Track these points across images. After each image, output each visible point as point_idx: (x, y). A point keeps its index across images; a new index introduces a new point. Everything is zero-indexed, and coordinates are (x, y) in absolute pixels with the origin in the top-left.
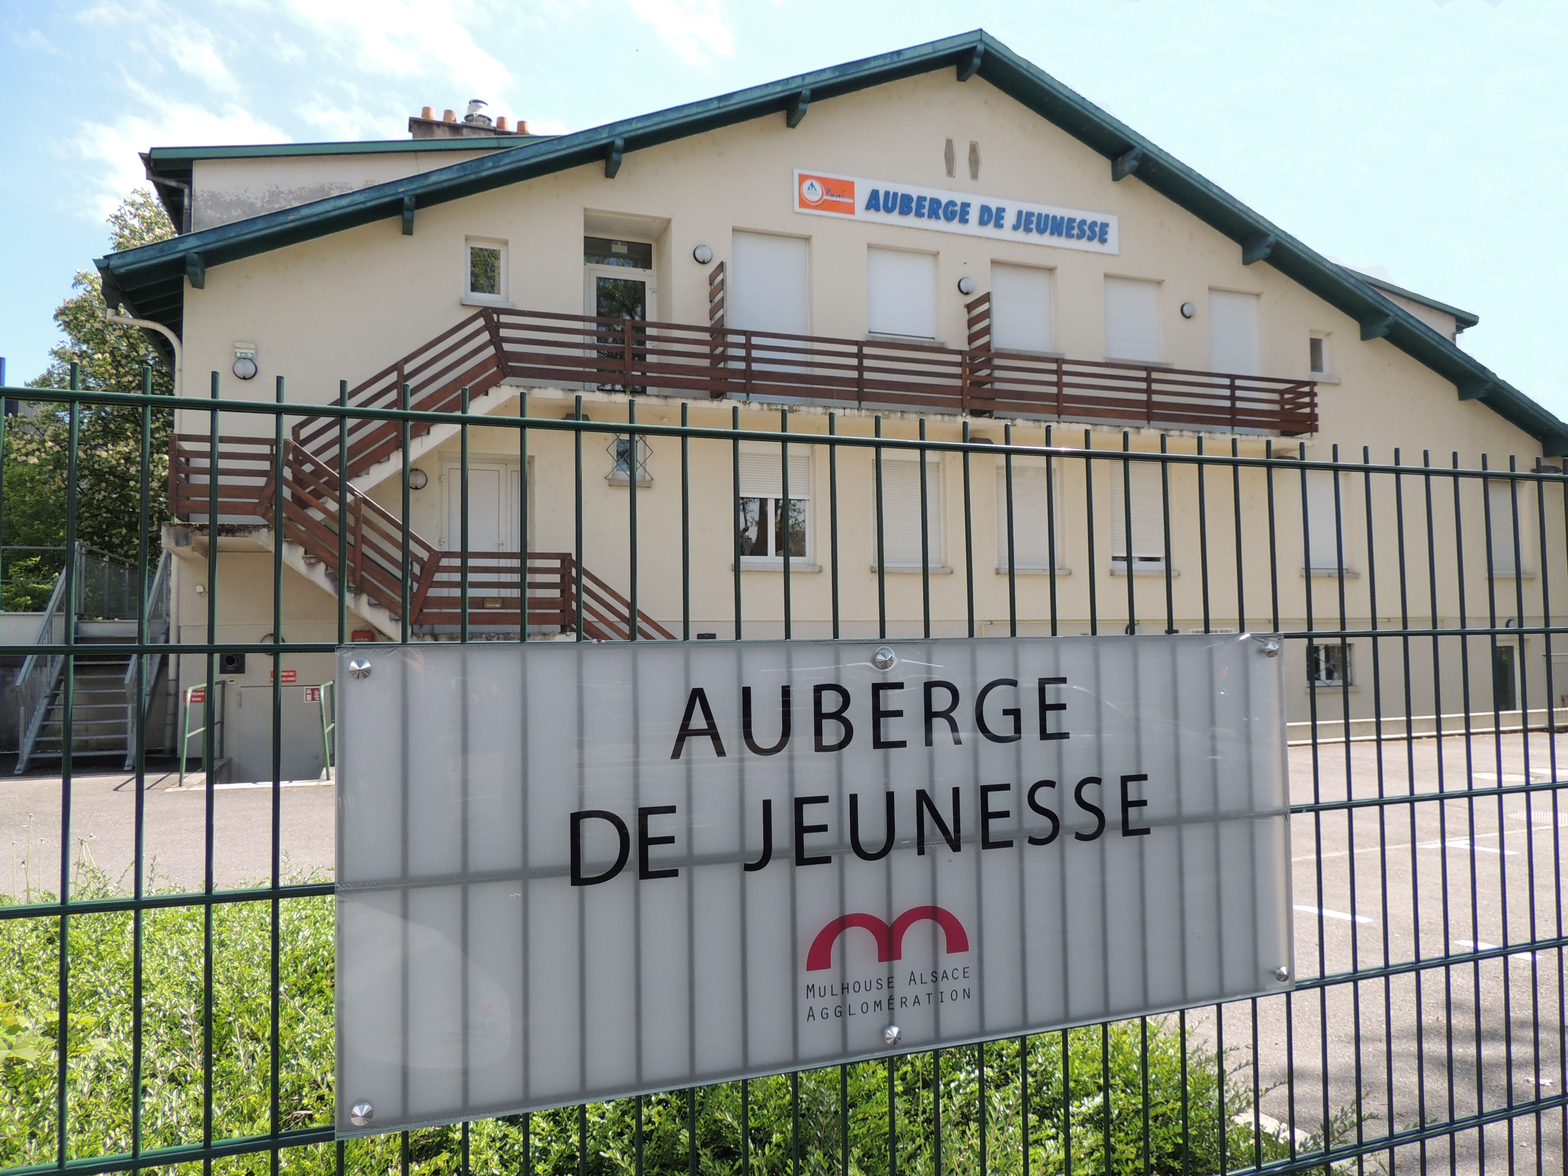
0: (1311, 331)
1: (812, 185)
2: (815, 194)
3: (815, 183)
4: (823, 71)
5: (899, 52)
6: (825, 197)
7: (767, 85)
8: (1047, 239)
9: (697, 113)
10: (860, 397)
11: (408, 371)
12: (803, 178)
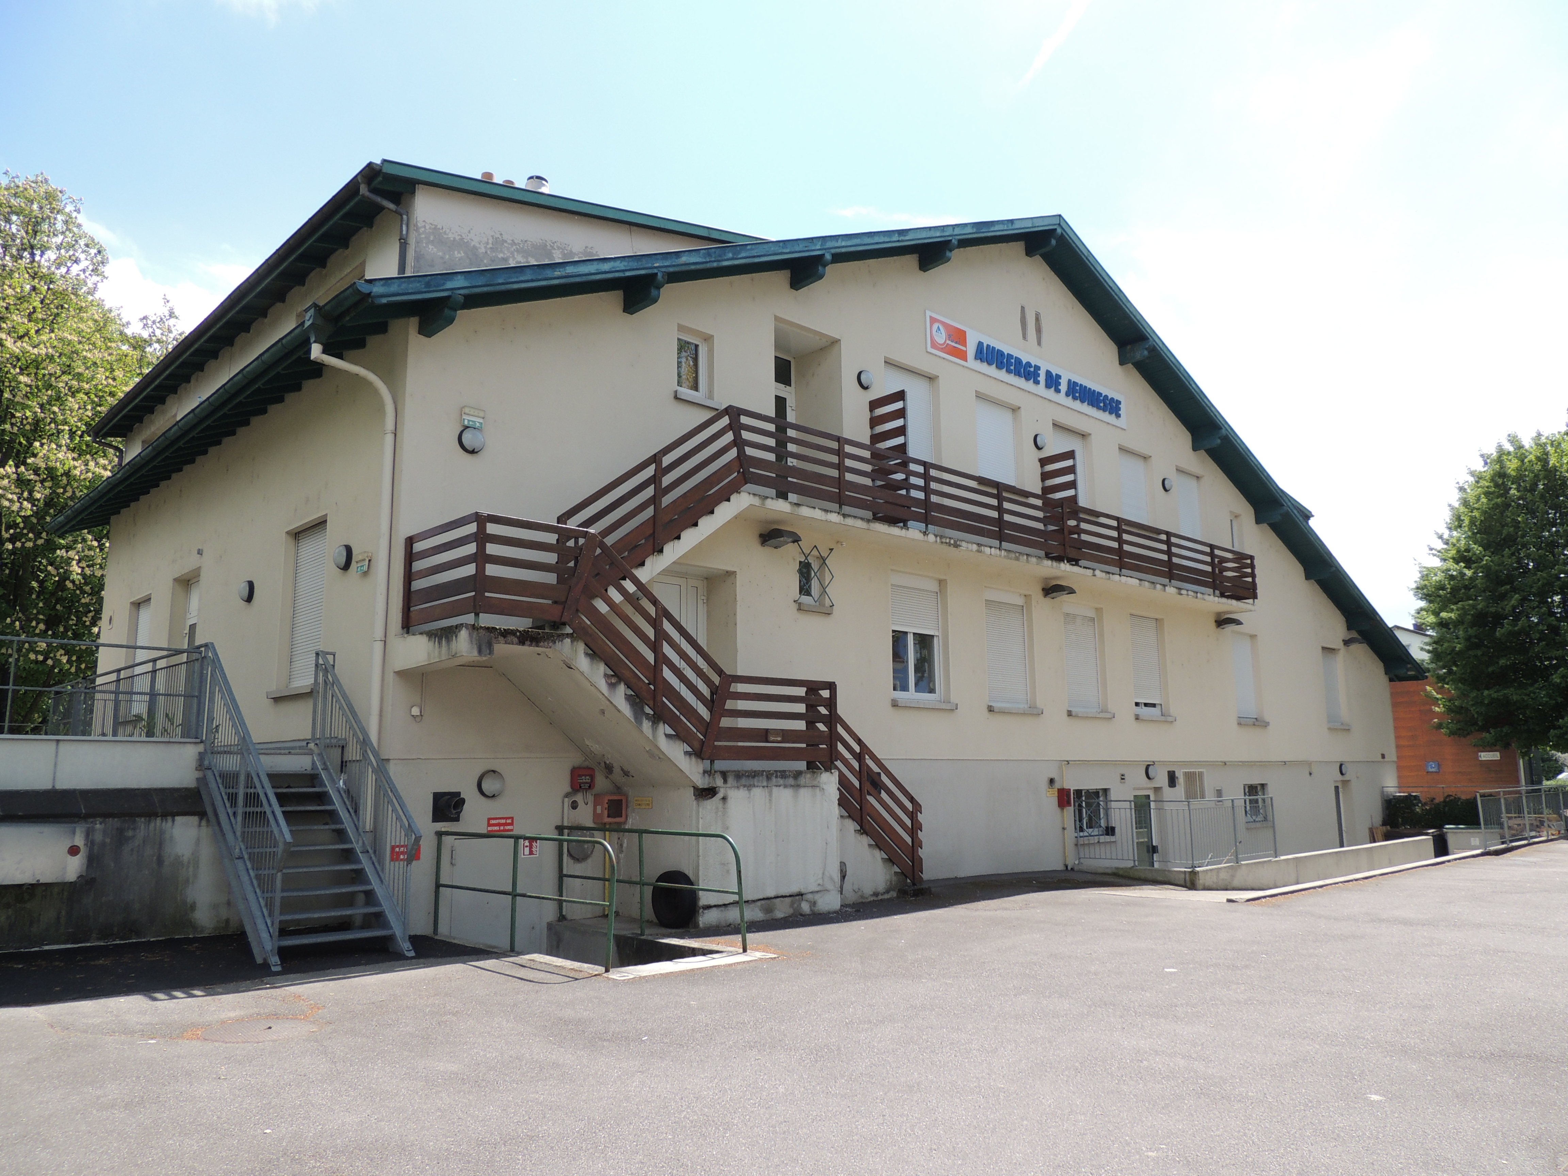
1: (938, 327)
3: (941, 328)
4: (966, 225)
5: (1012, 221)
6: (948, 342)
7: (930, 228)
8: (1085, 408)
9: (884, 243)
10: (1001, 537)
11: (664, 464)
12: (933, 320)
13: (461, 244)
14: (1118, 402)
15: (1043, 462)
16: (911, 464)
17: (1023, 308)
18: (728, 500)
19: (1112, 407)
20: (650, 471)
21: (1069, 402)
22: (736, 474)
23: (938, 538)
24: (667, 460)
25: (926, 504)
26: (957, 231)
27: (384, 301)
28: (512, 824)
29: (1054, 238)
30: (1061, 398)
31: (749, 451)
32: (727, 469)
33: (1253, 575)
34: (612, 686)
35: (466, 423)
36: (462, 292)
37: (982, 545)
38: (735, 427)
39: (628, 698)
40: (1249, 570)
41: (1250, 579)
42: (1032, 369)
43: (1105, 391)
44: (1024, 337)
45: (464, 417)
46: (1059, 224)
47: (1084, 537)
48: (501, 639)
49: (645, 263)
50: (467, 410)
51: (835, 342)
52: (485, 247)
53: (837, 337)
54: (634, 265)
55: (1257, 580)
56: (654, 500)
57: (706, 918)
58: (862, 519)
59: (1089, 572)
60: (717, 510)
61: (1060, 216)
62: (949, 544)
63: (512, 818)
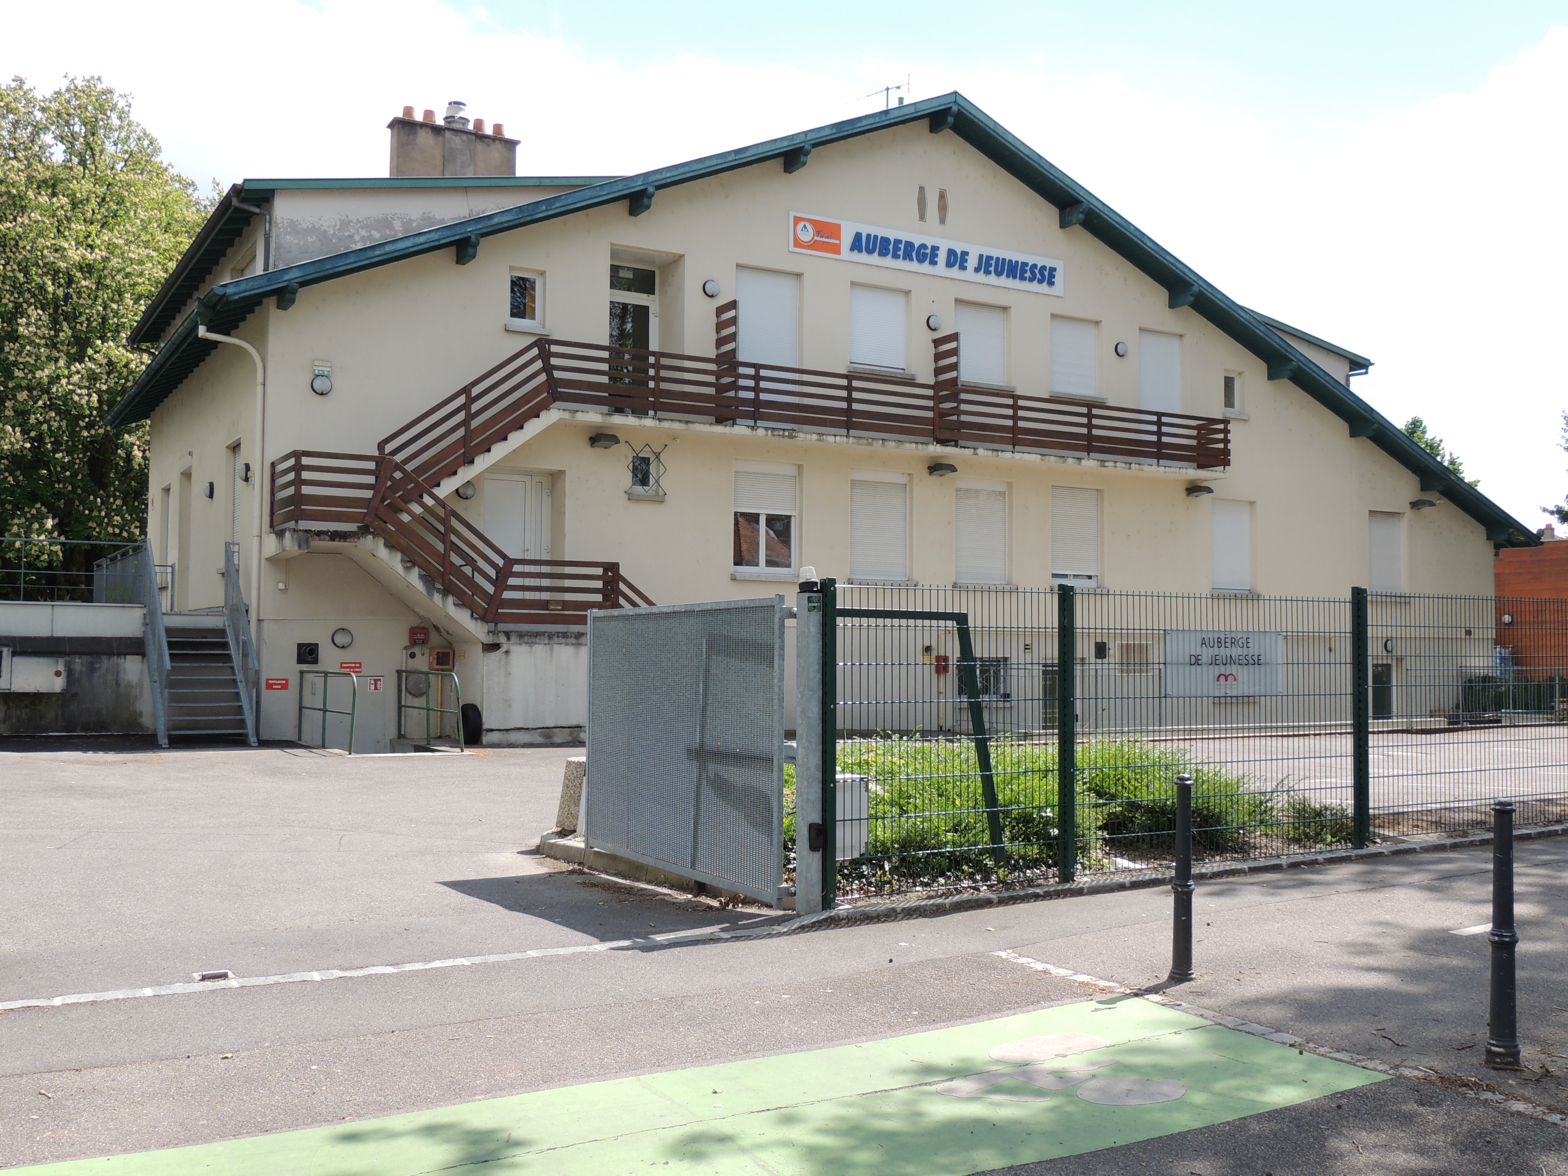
0: (1226, 370)
1: (805, 226)
2: (807, 236)
3: (808, 226)
4: (824, 128)
6: (816, 238)
7: (776, 140)
8: (1003, 281)
10: (849, 426)
11: (473, 395)
12: (797, 220)
13: (313, 230)
14: (1053, 270)
15: (937, 342)
16: (740, 368)
17: (922, 189)
18: (538, 416)
19: (1046, 276)
20: (462, 400)
21: (981, 277)
22: (546, 394)
23: (769, 432)
24: (475, 391)
25: (756, 403)
26: (810, 137)
27: (236, 297)
28: (360, 667)
29: (951, 116)
30: (969, 274)
31: (557, 374)
32: (536, 391)
33: (1226, 441)
34: (407, 569)
35: (317, 372)
36: (297, 280)
37: (823, 434)
38: (545, 356)
39: (421, 577)
40: (1221, 436)
41: (1221, 446)
42: (928, 251)
43: (1031, 260)
44: (922, 217)
45: (315, 368)
46: (955, 102)
47: (964, 418)
48: (316, 538)
49: (458, 230)
50: (316, 363)
51: (681, 257)
52: (334, 230)
53: (682, 253)
54: (449, 233)
55: (1230, 446)
56: (465, 423)
57: (486, 738)
58: (680, 421)
59: (968, 452)
60: (526, 426)
61: (956, 93)
62: (783, 436)
63: (360, 663)
